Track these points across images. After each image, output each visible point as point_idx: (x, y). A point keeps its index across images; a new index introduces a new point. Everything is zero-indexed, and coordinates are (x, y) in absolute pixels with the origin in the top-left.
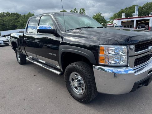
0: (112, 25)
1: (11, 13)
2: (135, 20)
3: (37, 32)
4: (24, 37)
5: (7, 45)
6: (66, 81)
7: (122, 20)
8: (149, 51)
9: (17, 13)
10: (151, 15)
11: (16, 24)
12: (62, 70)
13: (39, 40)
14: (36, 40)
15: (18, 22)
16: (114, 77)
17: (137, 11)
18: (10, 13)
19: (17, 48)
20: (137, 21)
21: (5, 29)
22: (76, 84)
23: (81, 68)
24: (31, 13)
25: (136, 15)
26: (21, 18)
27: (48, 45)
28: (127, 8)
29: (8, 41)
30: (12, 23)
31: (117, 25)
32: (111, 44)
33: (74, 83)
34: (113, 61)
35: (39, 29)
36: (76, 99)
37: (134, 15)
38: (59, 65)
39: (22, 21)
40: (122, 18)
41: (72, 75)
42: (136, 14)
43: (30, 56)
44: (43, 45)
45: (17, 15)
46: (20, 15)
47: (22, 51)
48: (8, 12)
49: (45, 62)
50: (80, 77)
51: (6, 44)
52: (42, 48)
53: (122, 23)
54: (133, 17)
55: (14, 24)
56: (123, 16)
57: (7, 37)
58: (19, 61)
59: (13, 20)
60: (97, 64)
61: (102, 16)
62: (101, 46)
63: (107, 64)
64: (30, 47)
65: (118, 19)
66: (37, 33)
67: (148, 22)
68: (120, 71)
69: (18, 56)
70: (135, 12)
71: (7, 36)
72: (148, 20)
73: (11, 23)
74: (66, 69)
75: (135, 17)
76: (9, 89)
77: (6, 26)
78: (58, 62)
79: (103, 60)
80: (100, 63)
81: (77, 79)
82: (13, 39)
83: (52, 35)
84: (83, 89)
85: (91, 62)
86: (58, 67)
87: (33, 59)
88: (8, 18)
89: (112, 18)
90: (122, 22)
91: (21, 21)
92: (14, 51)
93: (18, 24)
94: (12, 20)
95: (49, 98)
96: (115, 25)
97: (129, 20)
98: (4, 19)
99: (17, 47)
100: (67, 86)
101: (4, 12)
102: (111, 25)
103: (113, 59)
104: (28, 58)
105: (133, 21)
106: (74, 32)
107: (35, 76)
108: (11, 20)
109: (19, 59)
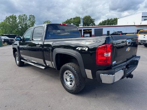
20: (84, 30)
42: (81, 25)
67: (91, 31)
70: (81, 23)
75: (81, 27)
105: (81, 30)
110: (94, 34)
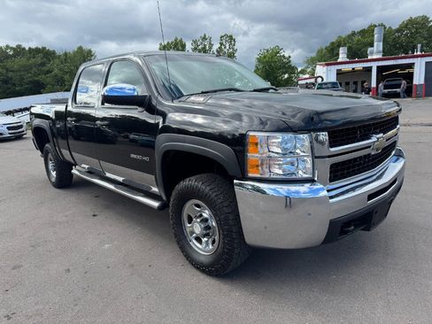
0: (313, 80)
1: (27, 49)
2: (374, 65)
3: (100, 103)
4: (67, 114)
5: (19, 137)
6: (174, 223)
7: (339, 67)
8: (370, 147)
9: (44, 48)
10: (419, 53)
11: (41, 78)
12: (164, 198)
13: (106, 122)
14: (98, 122)
15: (49, 72)
16: (286, 206)
17: (379, 41)
18: (24, 49)
19: (47, 145)
20: (380, 69)
21: (10, 93)
22: (198, 228)
23: (208, 188)
24: (84, 48)
25: (378, 52)
26: (57, 61)
27: (132, 136)
28: (354, 34)
29: (21, 127)
30: (31, 77)
31: (325, 81)
32: (274, 129)
33: (192, 227)
34: (280, 168)
35: (106, 94)
36: (198, 268)
37: (372, 53)
38: (158, 186)
39: (60, 70)
40: (339, 60)
41: (189, 207)
42: (376, 51)
43: (83, 165)
44: (117, 137)
45: (45, 54)
46: (54, 52)
47: (61, 152)
48: (19, 46)
49: (121, 179)
50: (207, 211)
51: (16, 135)
52: (114, 143)
53: (337, 74)
54: (369, 58)
55: (36, 79)
56: (341, 56)
57: (17, 115)
58: (53, 180)
59: (34, 69)
60: (244, 177)
61: (284, 56)
62: (251, 134)
63: (267, 176)
64: (83, 140)
65: (327, 65)
66: (103, 104)
67: (411, 70)
68: (298, 192)
69: (51, 165)
70: (375, 44)
71: (17, 111)
72: (411, 66)
73: (28, 77)
74: (174, 193)
75: (375, 57)
76: (31, 249)
77: (14, 85)
78: (153, 177)
79: (257, 166)
80: (250, 175)
81: (201, 216)
82: (37, 122)
83: (140, 109)
84: (213, 242)
85: (230, 173)
86: (155, 189)
87: (90, 172)
88: (21, 61)
89: (313, 62)
90: (339, 73)
91: (56, 71)
92: (39, 153)
93: (48, 79)
94: (31, 69)
95: (132, 266)
96: (319, 80)
97: (359, 66)
98: (9, 64)
99: (49, 142)
100: (176, 237)
101: (7, 46)
102: (308, 81)
103: (279, 165)
104: (78, 170)
105: (369, 70)
106: (193, 103)
107: (94, 215)
108: (27, 69)
109: (54, 174)
110: (422, 82)
